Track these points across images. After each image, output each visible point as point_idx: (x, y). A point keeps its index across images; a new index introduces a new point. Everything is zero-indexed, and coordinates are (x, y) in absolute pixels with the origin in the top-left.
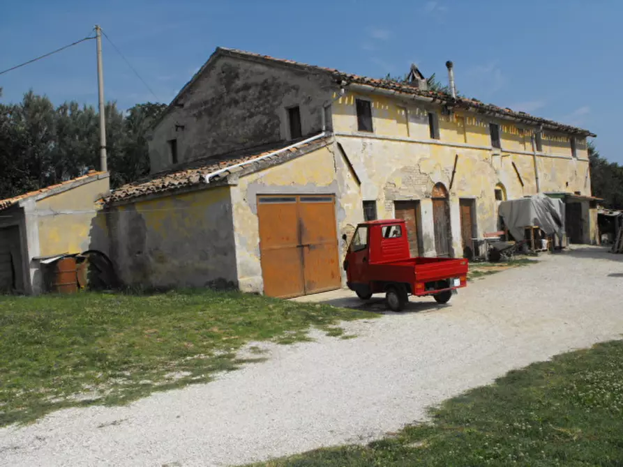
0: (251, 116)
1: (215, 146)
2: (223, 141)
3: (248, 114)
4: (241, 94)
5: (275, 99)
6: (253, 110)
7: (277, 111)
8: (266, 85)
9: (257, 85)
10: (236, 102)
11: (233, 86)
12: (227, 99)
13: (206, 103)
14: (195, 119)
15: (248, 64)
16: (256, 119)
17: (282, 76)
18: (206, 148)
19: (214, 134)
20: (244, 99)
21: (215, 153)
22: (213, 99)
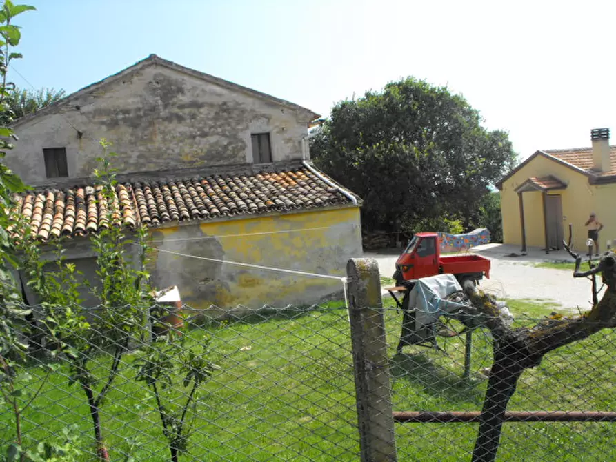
0: (204, 135)
1: (142, 161)
2: (158, 157)
3: (198, 133)
4: (187, 111)
5: (238, 123)
6: (206, 130)
7: (241, 135)
8: (225, 107)
9: (212, 105)
10: (180, 119)
11: (175, 100)
12: (163, 113)
13: (126, 112)
14: (104, 128)
15: (198, 82)
16: (213, 139)
17: (249, 103)
18: (126, 163)
19: (141, 148)
20: (193, 117)
21: (143, 170)
22: (139, 109)
